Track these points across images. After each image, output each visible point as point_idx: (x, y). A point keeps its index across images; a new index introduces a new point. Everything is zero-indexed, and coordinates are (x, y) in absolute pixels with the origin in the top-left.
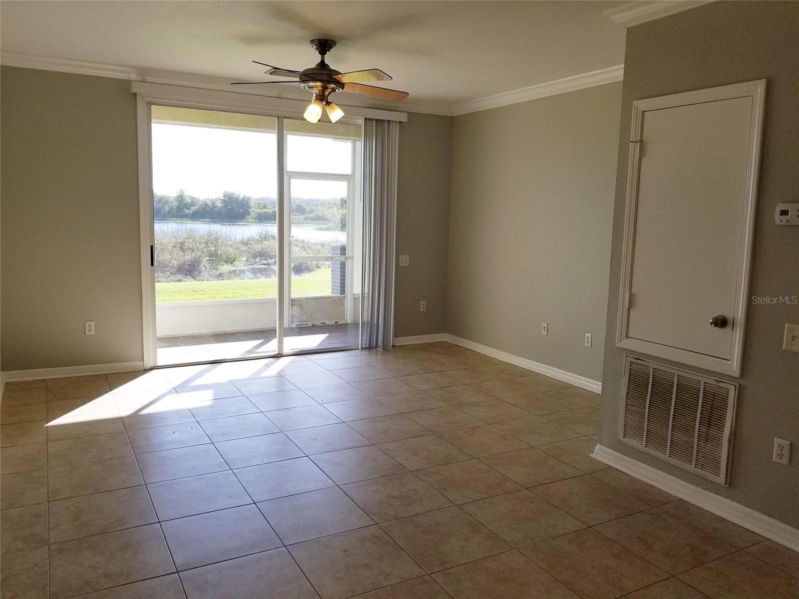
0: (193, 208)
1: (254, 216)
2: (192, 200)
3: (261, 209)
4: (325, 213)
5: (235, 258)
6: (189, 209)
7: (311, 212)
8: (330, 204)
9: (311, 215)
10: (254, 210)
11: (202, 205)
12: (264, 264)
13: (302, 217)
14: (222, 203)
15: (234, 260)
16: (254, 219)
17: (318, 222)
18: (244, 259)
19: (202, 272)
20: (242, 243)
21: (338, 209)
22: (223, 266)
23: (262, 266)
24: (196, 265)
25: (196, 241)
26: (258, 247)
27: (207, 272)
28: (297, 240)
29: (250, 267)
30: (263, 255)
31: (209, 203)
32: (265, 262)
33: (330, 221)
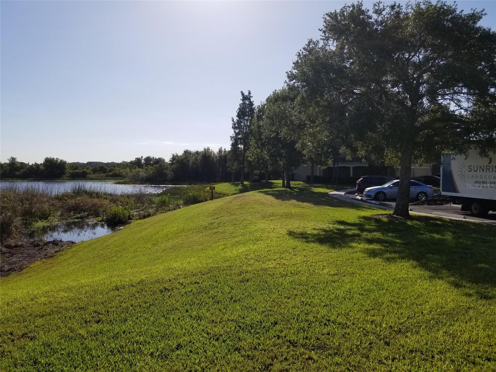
0: (22, 171)
1: (67, 175)
2: (21, 165)
3: (73, 170)
4: (121, 172)
5: (50, 214)
6: (19, 172)
7: (110, 171)
8: (124, 166)
9: (111, 174)
10: (68, 171)
11: (29, 168)
12: (78, 218)
13: (104, 175)
14: (44, 167)
15: (49, 215)
16: (68, 177)
17: (116, 178)
18: (59, 213)
19: (12, 233)
20: (57, 199)
21: (130, 169)
22: (37, 222)
23: (76, 220)
24: (5, 227)
25: (10, 200)
26: (72, 202)
27: (18, 232)
28: (105, 194)
29: (64, 222)
30: (76, 209)
31: (34, 167)
32: (79, 216)
33: (125, 177)
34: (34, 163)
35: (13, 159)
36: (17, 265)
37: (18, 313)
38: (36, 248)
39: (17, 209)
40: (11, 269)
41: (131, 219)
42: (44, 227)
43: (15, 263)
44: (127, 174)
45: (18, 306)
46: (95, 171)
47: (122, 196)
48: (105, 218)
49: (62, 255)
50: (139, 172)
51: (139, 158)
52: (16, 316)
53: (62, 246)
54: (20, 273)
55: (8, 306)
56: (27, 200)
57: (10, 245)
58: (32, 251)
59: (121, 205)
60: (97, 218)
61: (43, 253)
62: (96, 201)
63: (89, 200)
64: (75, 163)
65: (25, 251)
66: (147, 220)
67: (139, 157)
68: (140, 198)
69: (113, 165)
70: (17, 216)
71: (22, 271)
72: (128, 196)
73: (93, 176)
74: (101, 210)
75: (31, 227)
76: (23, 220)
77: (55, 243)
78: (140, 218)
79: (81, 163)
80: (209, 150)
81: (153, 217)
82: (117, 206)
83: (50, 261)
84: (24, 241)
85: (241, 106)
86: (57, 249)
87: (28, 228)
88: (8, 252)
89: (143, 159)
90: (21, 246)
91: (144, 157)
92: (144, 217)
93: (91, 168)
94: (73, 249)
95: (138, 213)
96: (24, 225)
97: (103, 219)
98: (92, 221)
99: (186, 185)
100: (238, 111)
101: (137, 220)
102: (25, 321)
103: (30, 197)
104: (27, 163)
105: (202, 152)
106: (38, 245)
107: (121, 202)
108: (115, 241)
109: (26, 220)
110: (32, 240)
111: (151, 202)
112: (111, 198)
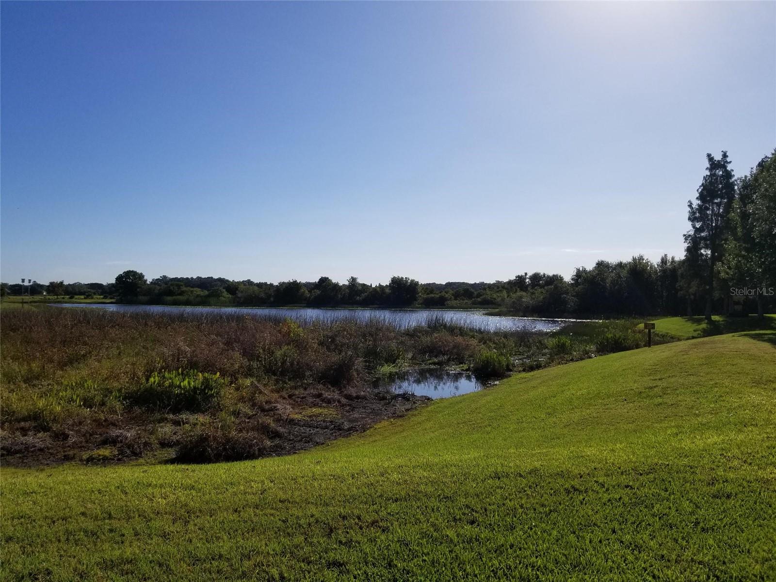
0: (363, 295)
1: (420, 301)
2: (363, 287)
3: (428, 294)
4: (494, 297)
5: (399, 355)
6: (360, 296)
7: (479, 296)
8: (498, 287)
9: (479, 300)
10: (422, 296)
11: (371, 292)
12: (434, 364)
13: (470, 302)
14: (390, 289)
15: (398, 358)
16: (421, 304)
17: (486, 306)
18: (410, 355)
19: (353, 380)
20: (407, 334)
21: (508, 292)
22: (382, 366)
23: (432, 367)
24: (345, 370)
25: (351, 335)
26: (426, 340)
27: (360, 378)
28: (472, 330)
29: (417, 368)
30: (433, 350)
31: (378, 289)
32: (436, 360)
33: (500, 305)
34: (378, 285)
35: (353, 280)
36: (359, 423)
37: (365, 491)
38: (382, 402)
39: (359, 347)
40: (352, 427)
41: (511, 371)
42: (391, 373)
43: (356, 420)
44: (503, 300)
45: (366, 481)
46: (456, 296)
47: (496, 333)
48: (472, 365)
49: (415, 415)
50: (521, 297)
51: (522, 276)
52: (364, 494)
53: (414, 403)
54: (363, 434)
55: (353, 478)
56: (371, 335)
57: (350, 396)
58: (377, 406)
59: (495, 348)
60: (461, 365)
61: (391, 410)
62: (459, 339)
63: (449, 338)
64: (430, 284)
65: (368, 405)
66: (535, 373)
67: (521, 273)
68: (523, 338)
69: (482, 286)
70: (358, 356)
71: (365, 433)
72: (506, 335)
73: (454, 303)
74: (467, 353)
75: (375, 372)
76: (366, 361)
77: (406, 397)
78: (524, 370)
79: (438, 285)
80: (643, 260)
81: (546, 369)
82: (489, 347)
83: (399, 422)
84: (367, 391)
85: (706, 180)
86: (408, 406)
87: (372, 373)
88: (349, 405)
89: (527, 276)
90: (364, 398)
91: (530, 274)
92: (531, 369)
93: (451, 292)
94: (429, 409)
95: (521, 362)
96: (367, 369)
97: (469, 367)
98: (454, 369)
99: (600, 320)
100: (700, 190)
101: (520, 372)
102: (374, 503)
103: (374, 331)
104: (370, 285)
105: (630, 263)
106: (384, 398)
107: (495, 343)
108: (488, 402)
109: (369, 362)
110: (376, 391)
111: (542, 346)
112: (480, 336)
